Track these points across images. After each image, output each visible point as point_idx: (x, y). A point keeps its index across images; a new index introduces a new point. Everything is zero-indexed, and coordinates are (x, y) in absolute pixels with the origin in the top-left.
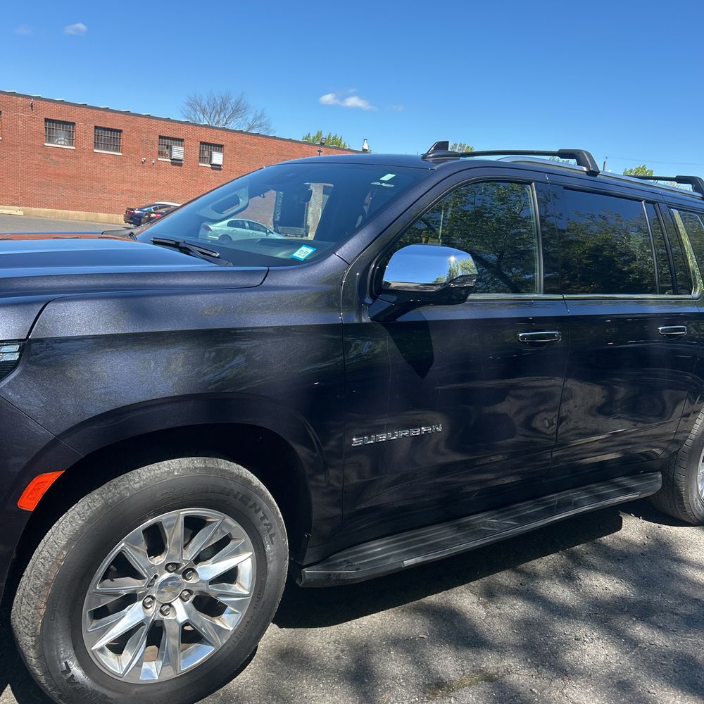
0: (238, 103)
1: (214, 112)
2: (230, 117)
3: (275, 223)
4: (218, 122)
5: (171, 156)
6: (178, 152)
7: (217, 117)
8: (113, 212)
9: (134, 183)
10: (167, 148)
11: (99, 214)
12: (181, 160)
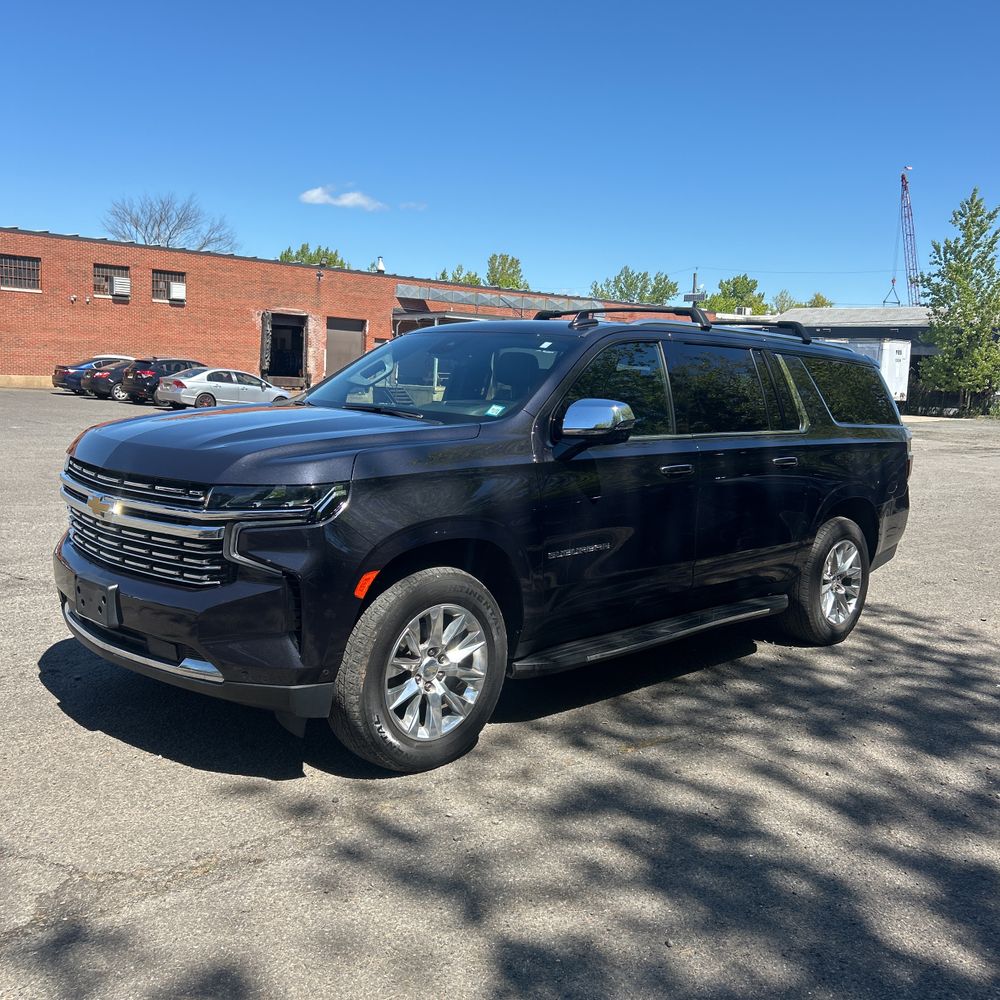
0: (186, 208)
1: (152, 223)
2: (175, 229)
3: (263, 373)
4: (158, 237)
5: (112, 290)
6: (122, 285)
7: (156, 229)
8: (32, 371)
9: (61, 331)
10: (106, 280)
11: (13, 376)
12: (127, 296)
